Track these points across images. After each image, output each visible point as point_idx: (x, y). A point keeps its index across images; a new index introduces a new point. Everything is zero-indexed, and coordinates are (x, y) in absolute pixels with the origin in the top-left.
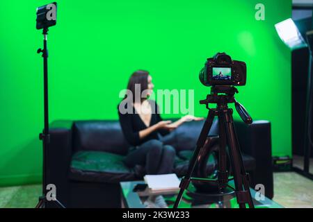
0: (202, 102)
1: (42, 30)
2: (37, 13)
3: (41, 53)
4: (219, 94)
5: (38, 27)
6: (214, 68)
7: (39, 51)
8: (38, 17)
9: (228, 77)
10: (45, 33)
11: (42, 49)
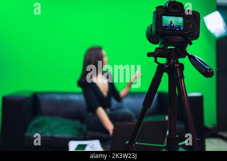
0: (149, 55)
4: (169, 47)
6: (164, 17)
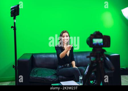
1: (13, 17)
2: (11, 10)
3: (13, 28)
5: (12, 16)
7: (12, 27)
8: (11, 11)
9: (101, 44)
10: (14, 19)
11: (13, 26)
